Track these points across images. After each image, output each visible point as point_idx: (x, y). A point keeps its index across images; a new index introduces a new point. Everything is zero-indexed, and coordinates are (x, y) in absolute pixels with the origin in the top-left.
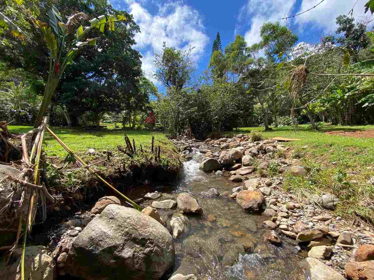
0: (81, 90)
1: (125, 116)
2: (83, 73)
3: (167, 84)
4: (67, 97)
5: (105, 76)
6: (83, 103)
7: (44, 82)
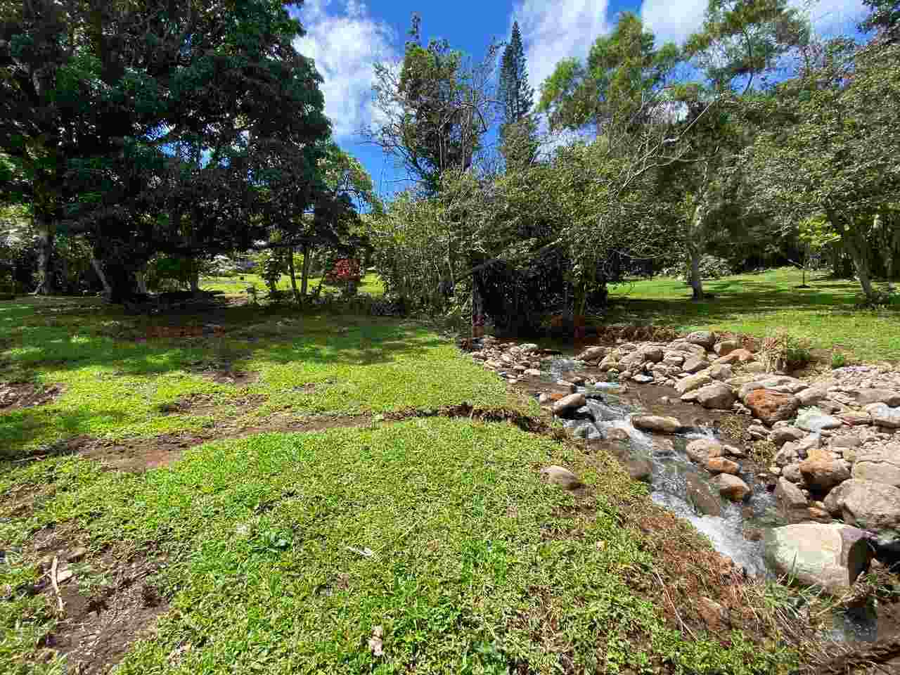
0: (137, 185)
1: (275, 258)
2: (137, 126)
3: (415, 162)
4: (88, 208)
5: (211, 138)
6: (147, 228)
7: (10, 161)
